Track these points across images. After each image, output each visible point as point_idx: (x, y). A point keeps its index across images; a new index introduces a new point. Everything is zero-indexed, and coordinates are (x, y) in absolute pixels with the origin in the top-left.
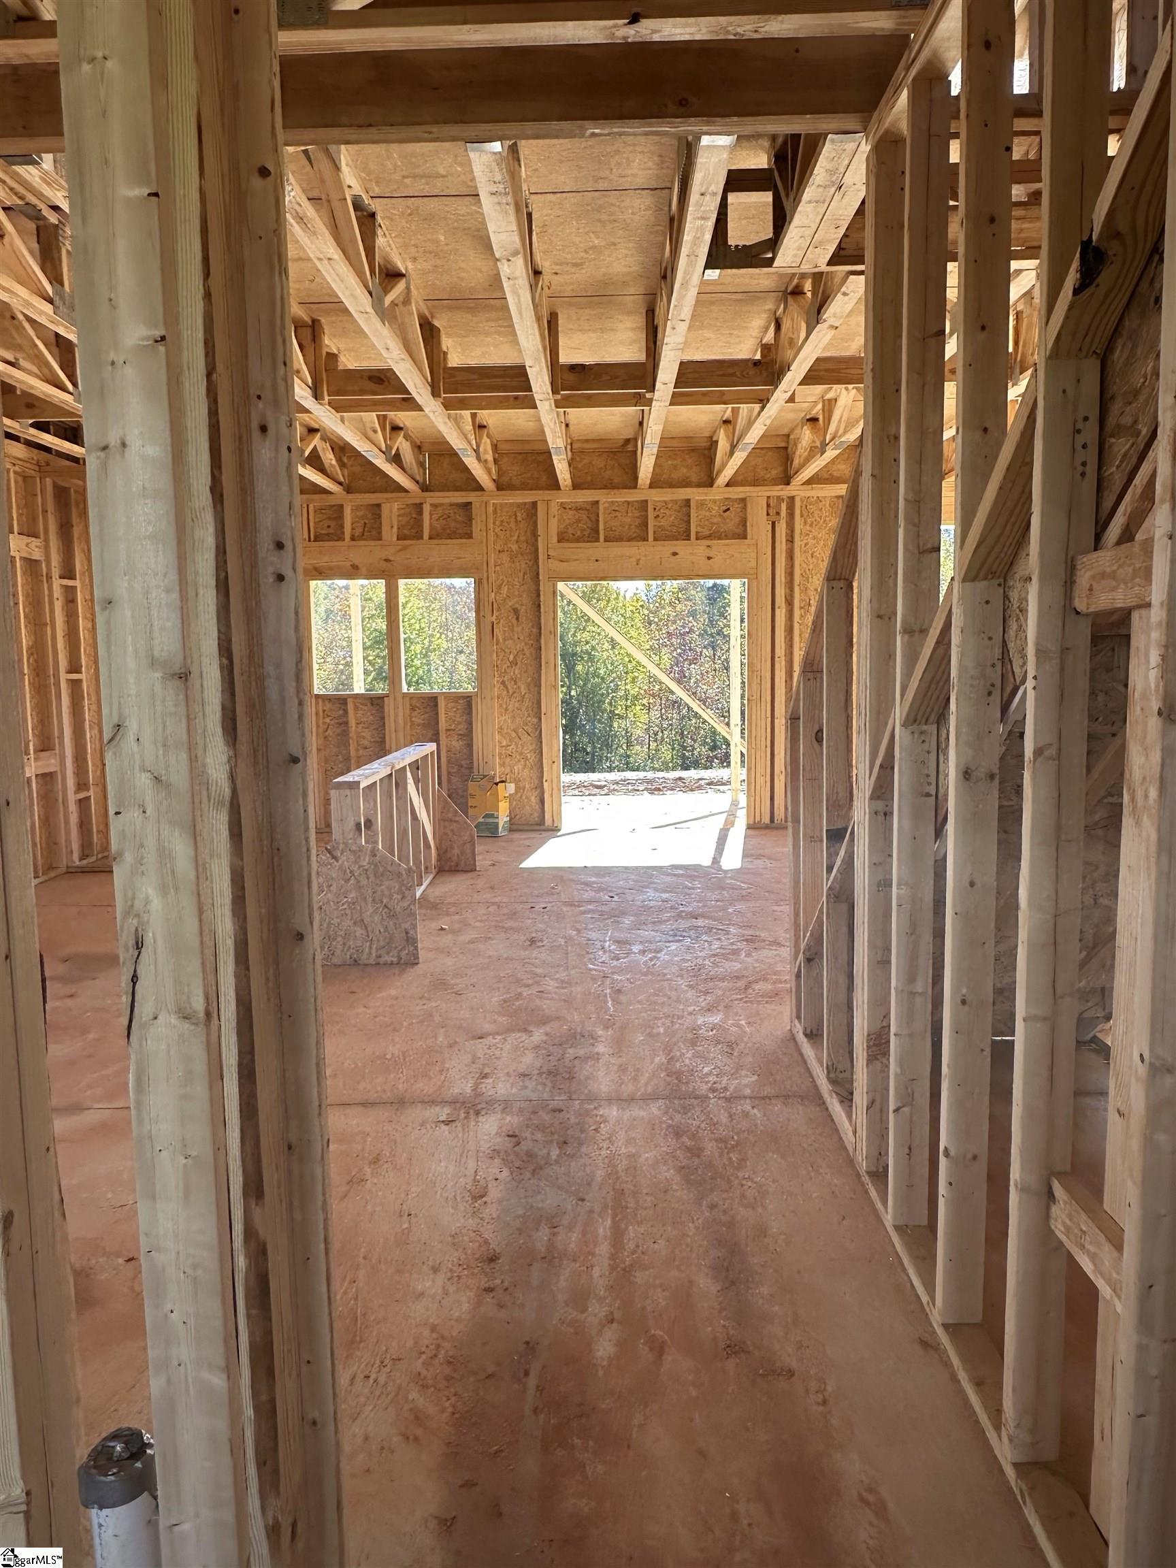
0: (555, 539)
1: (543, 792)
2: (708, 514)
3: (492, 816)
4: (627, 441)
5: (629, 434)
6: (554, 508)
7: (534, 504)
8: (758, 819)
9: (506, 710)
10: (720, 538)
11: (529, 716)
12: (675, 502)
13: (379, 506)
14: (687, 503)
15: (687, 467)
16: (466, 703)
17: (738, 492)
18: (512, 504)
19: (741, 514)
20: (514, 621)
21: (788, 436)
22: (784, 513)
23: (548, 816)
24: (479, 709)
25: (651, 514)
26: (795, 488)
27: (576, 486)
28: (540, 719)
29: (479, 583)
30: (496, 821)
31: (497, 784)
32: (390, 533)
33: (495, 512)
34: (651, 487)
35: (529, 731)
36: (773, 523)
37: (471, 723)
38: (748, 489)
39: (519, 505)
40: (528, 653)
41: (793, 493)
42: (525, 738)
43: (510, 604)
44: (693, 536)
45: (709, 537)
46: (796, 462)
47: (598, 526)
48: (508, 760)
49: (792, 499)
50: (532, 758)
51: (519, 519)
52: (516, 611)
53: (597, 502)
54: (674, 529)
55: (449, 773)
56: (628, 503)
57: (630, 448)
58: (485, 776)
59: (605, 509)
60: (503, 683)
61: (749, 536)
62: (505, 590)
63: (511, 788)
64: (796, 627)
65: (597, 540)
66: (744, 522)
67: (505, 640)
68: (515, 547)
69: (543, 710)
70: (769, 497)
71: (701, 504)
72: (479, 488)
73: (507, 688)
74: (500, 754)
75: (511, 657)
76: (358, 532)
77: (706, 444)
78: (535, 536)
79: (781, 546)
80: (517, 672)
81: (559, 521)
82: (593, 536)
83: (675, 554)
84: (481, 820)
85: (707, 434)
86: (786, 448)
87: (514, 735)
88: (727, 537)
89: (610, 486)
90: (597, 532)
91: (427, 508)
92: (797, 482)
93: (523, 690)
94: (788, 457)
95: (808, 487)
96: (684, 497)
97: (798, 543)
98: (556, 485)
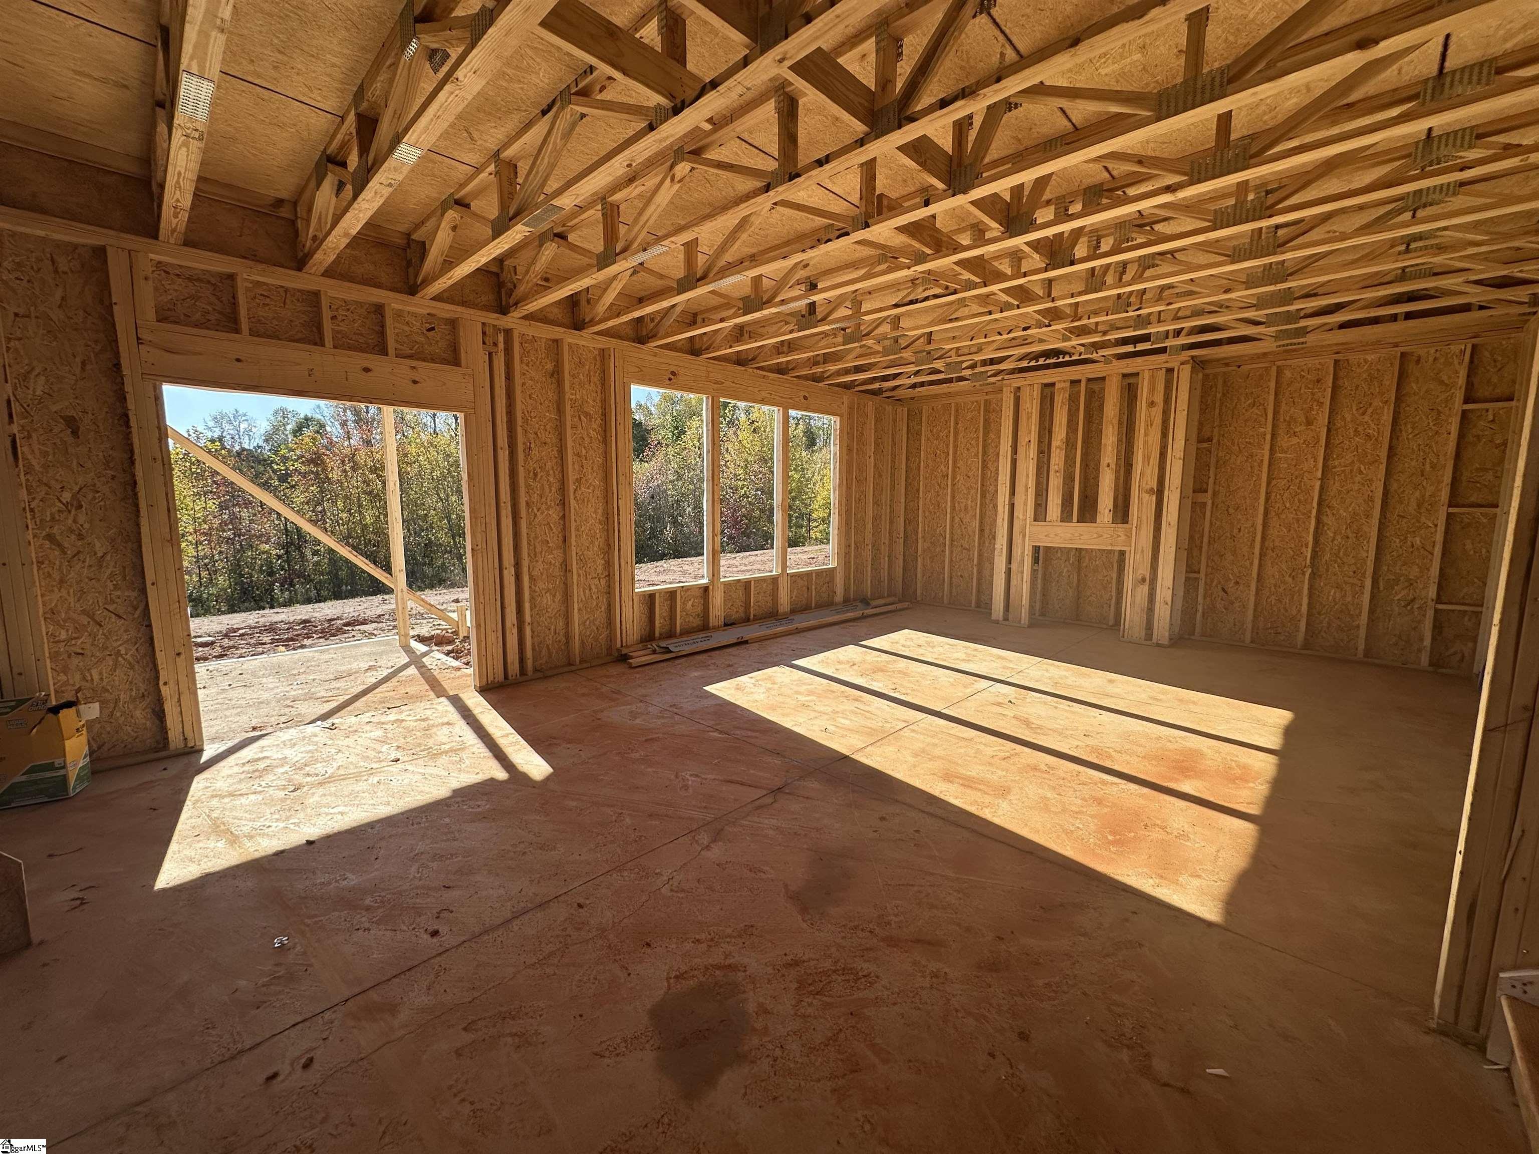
0: (151, 315)
1: (160, 701)
2: (407, 328)
3: (51, 767)
4: (285, 202)
5: (284, 188)
6: (145, 268)
7: (100, 251)
9: (62, 581)
10: (424, 360)
11: (116, 587)
12: (360, 304)
14: (379, 309)
15: (377, 264)
17: (446, 310)
18: (44, 239)
19: (449, 337)
20: (70, 439)
22: (501, 346)
25: (326, 314)
26: (512, 320)
27: (195, 241)
28: (143, 591)
30: (62, 772)
31: (55, 710)
34: (322, 275)
35: (121, 612)
36: (490, 354)
38: (459, 309)
39: (61, 245)
40: (104, 489)
41: (510, 326)
42: (111, 623)
43: (54, 408)
44: (391, 351)
45: (410, 357)
46: (522, 289)
47: (235, 312)
48: (75, 661)
49: (508, 332)
50: (130, 652)
51: (62, 268)
52: (70, 421)
53: (231, 276)
54: (363, 339)
56: (286, 290)
57: (285, 212)
58: (21, 702)
59: (248, 290)
60: (50, 537)
61: (463, 362)
62: (39, 386)
63: (92, 711)
64: (521, 470)
65: (237, 331)
66: (454, 348)
67: (46, 467)
68: (56, 314)
69: (150, 576)
70: (484, 324)
71: (399, 314)
73: (59, 545)
74: (54, 656)
75: (66, 496)
77: (400, 241)
79: (500, 381)
80: (82, 519)
81: (156, 289)
82: (231, 323)
83: (367, 370)
84: (20, 778)
85: (403, 228)
86: (497, 275)
87: (85, 620)
88: (433, 360)
89: (251, 256)
90: (235, 320)
92: (516, 314)
93: (100, 547)
94: (500, 285)
95: (527, 323)
96: (374, 300)
97: (518, 380)
98: (151, 230)
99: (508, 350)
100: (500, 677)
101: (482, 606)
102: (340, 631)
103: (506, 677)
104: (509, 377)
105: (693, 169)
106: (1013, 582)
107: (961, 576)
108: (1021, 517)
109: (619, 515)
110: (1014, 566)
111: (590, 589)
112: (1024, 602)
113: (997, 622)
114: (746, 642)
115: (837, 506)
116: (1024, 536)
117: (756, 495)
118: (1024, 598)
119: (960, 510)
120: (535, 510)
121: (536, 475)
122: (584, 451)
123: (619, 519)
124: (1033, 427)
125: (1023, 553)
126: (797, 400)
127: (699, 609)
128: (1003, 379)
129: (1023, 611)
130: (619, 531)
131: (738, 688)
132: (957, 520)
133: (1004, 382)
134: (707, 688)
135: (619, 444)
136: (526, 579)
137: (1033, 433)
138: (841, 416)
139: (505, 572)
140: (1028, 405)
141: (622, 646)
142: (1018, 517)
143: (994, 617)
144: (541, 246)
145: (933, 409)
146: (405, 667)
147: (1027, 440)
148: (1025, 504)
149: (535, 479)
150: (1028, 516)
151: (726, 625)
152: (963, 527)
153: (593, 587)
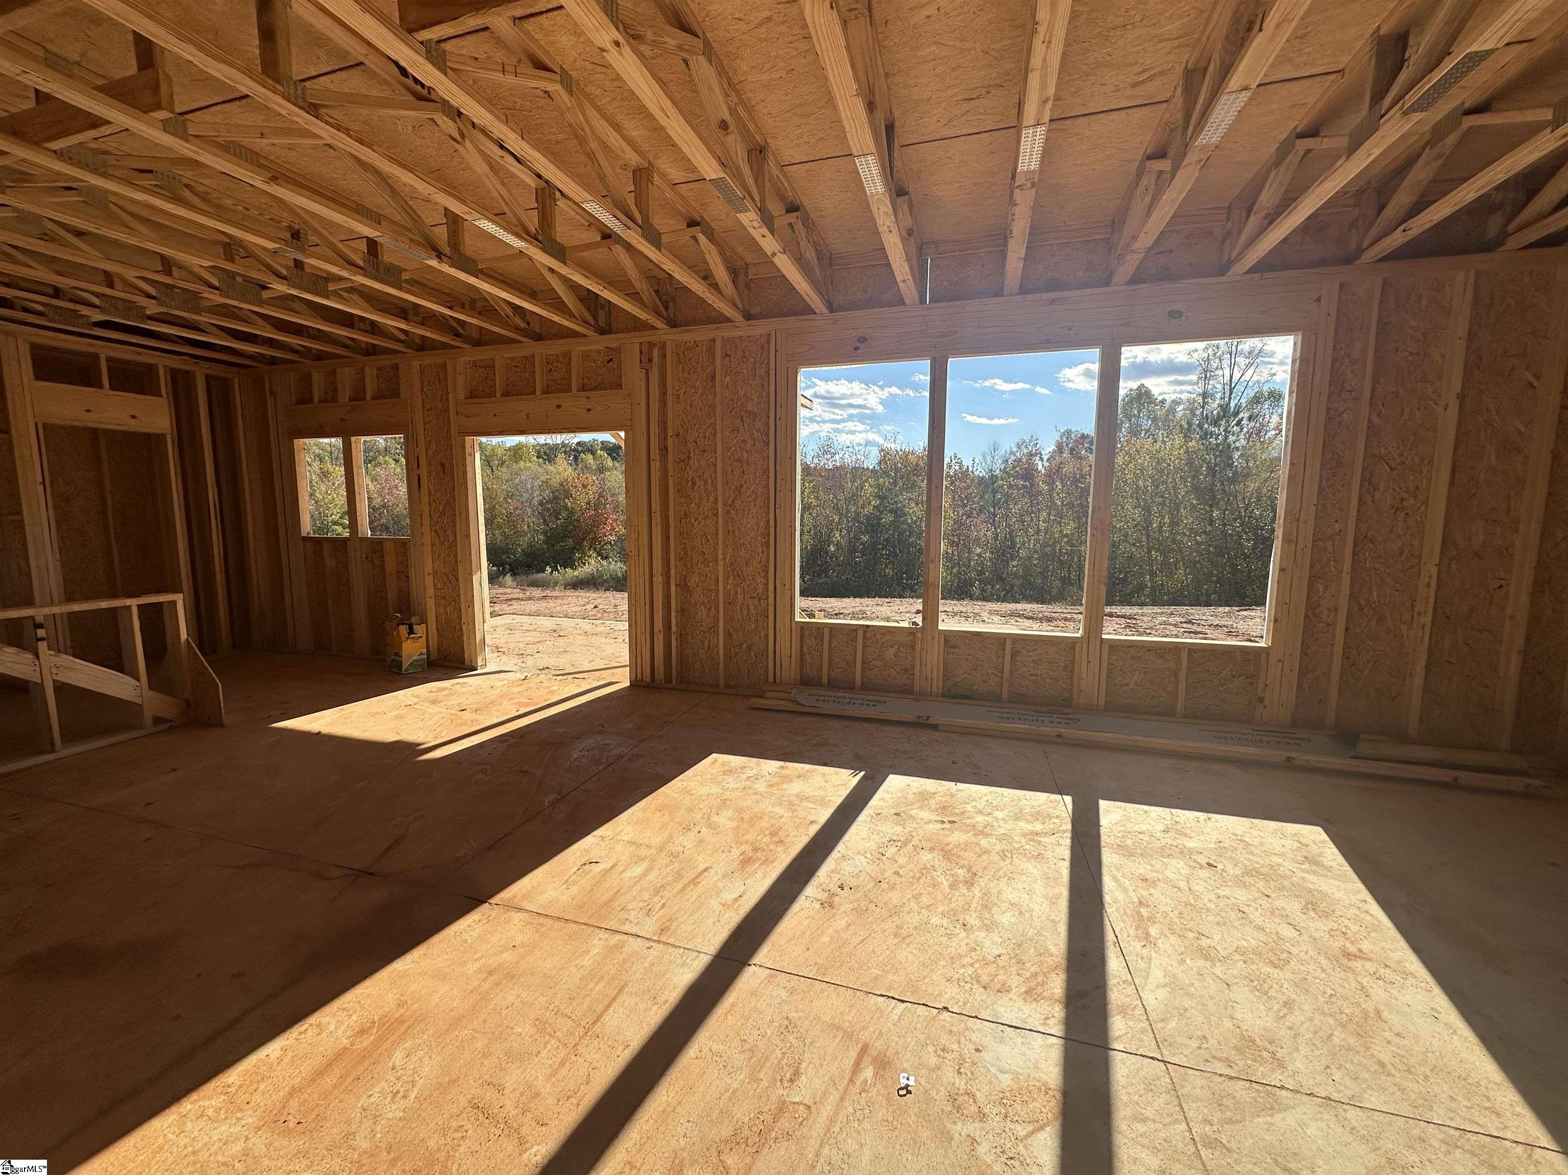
0: (463, 396)
2: (594, 365)
6: (460, 366)
8: (639, 676)
9: (439, 556)
10: (600, 390)
14: (571, 355)
16: (404, 549)
18: (435, 365)
22: (656, 360)
23: (467, 655)
24: (412, 556)
25: (539, 368)
26: (665, 333)
28: (459, 565)
29: (406, 438)
33: (422, 372)
36: (647, 371)
39: (441, 366)
41: (664, 339)
43: (438, 458)
44: (574, 388)
45: (593, 389)
47: (496, 382)
48: (442, 602)
49: (662, 345)
51: (441, 378)
53: (494, 358)
59: (504, 364)
60: (436, 531)
61: (624, 385)
65: (495, 396)
67: (435, 491)
68: (439, 405)
69: (459, 558)
70: (640, 344)
71: (588, 355)
73: (439, 536)
74: (436, 596)
75: (441, 508)
79: (655, 396)
80: (445, 521)
81: (471, 378)
87: (445, 578)
88: (603, 388)
90: (495, 389)
91: (368, 371)
97: (671, 392)
99: (662, 362)
100: (648, 678)
101: (634, 606)
103: (653, 679)
104: (663, 389)
109: (775, 528)
111: (749, 609)
120: (693, 520)
121: (694, 484)
122: (745, 455)
123: (775, 533)
130: (775, 547)
135: (778, 444)
136: (673, 589)
139: (655, 579)
141: (774, 682)
149: (693, 488)
153: (752, 607)
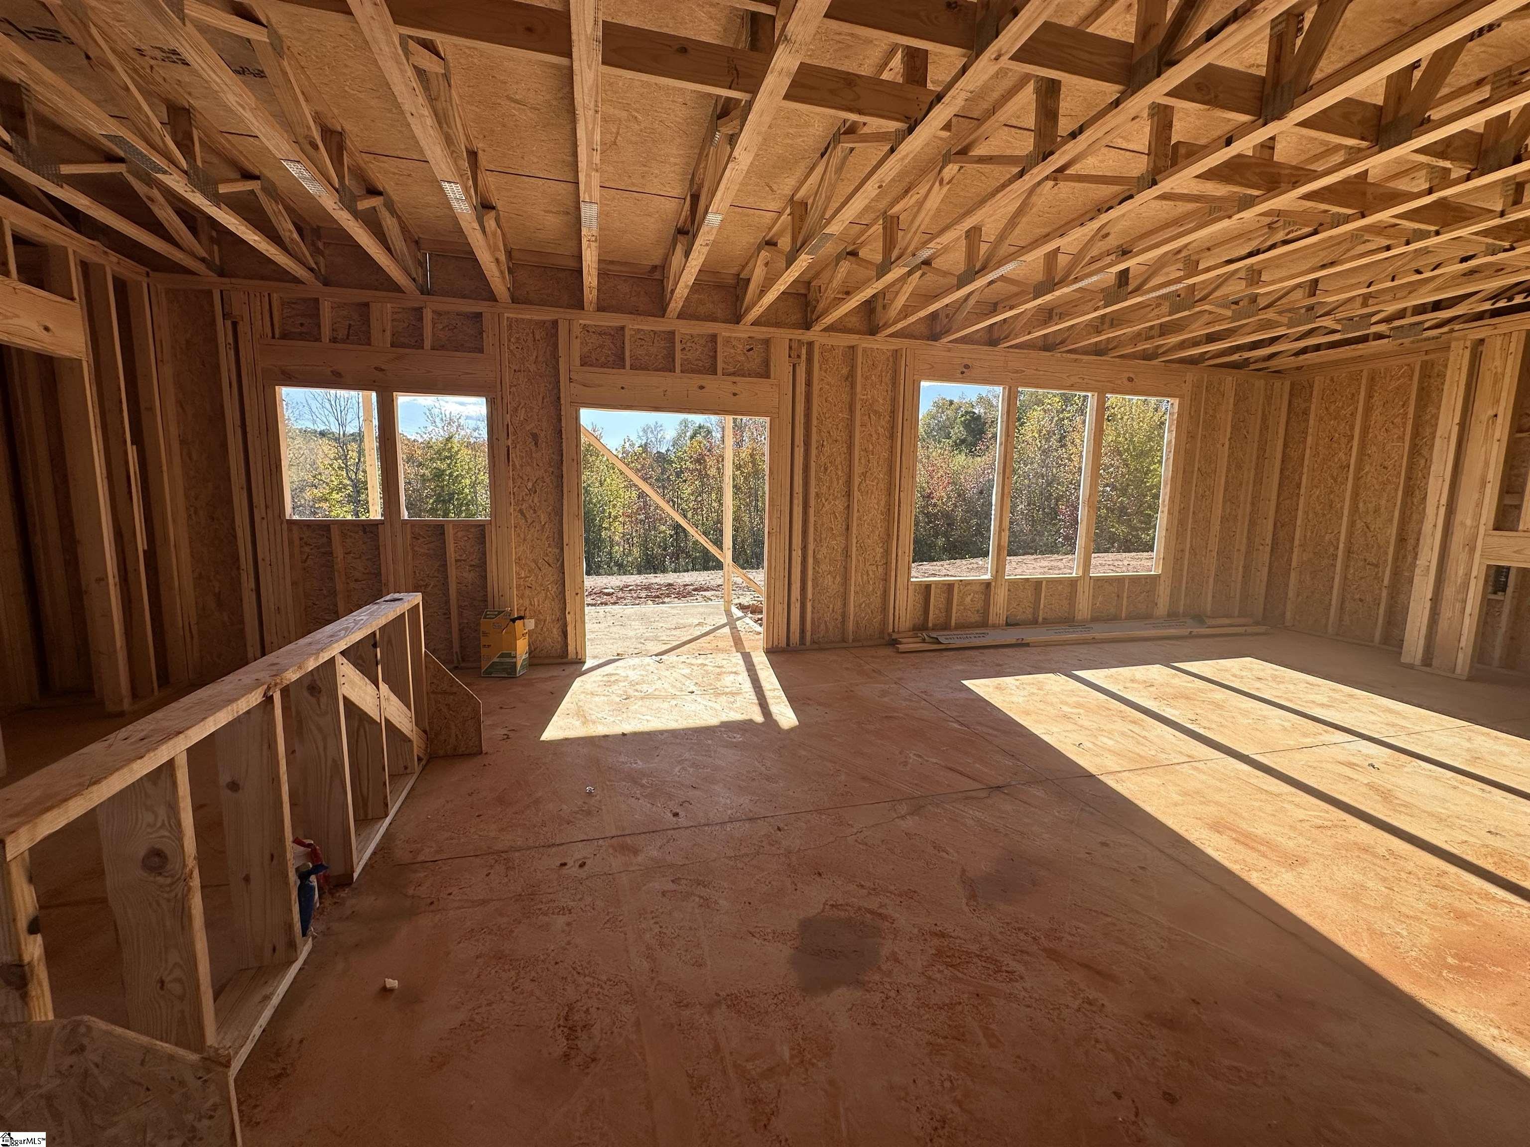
0: (578, 362)
1: (565, 625)
2: (732, 351)
3: (509, 656)
4: (655, 267)
5: (655, 259)
6: (577, 330)
7: (555, 323)
8: (776, 643)
9: (525, 540)
10: (743, 376)
11: (549, 546)
12: (702, 336)
13: (367, 305)
14: (713, 338)
15: (713, 302)
16: (480, 532)
17: (762, 332)
18: (530, 321)
19: (763, 354)
20: (534, 448)
21: (809, 283)
22: (804, 357)
23: (571, 648)
24: (493, 540)
25: (678, 347)
26: (814, 334)
27: (600, 308)
28: (562, 549)
29: (492, 405)
30: (514, 660)
31: (514, 620)
32: (382, 336)
33: (510, 327)
34: (678, 318)
35: (551, 562)
36: (794, 366)
37: (484, 554)
38: (772, 330)
39: (537, 323)
40: (548, 480)
41: (812, 339)
42: (546, 569)
43: (528, 428)
44: (719, 371)
45: (733, 374)
46: (821, 306)
47: (623, 353)
48: (527, 592)
49: (810, 344)
50: (553, 589)
51: (537, 337)
52: (535, 437)
53: (622, 328)
54: (701, 364)
55: (459, 607)
56: (655, 333)
57: (657, 275)
58: (500, 613)
59: (632, 336)
60: (521, 511)
61: (772, 376)
62: (522, 414)
63: (531, 624)
64: (813, 464)
65: (624, 367)
66: (766, 363)
67: (522, 466)
68: (533, 368)
69: (566, 540)
70: (790, 340)
71: (728, 341)
72: (492, 297)
73: (525, 517)
74: (518, 587)
75: (530, 485)
76: (342, 334)
77: (731, 281)
78: (555, 357)
79: (801, 388)
80: (536, 500)
81: (582, 343)
82: (619, 362)
83: (702, 387)
84: (496, 660)
85: (734, 271)
86: (805, 295)
87: (533, 565)
88: (750, 376)
89: (635, 311)
90: (623, 359)
91: (428, 315)
92: (817, 328)
93: (543, 518)
94: (807, 304)
95: (827, 334)
96: (711, 332)
97: (816, 387)
98: (579, 305)
99: (810, 360)
100: (783, 644)
101: (773, 581)
102: (689, 594)
103: (788, 644)
104: (809, 384)
105: (961, 167)
106: (1447, 612)
107: (1361, 600)
108: (1469, 522)
109: (899, 506)
110: (1449, 592)
111: (868, 575)
112: (1463, 644)
113: (1411, 667)
114: (1027, 645)
115: (1167, 502)
116: (1472, 550)
117: (1103, 492)
118: (1464, 639)
119: (1367, 512)
120: (824, 500)
121: (826, 469)
122: (871, 447)
123: (899, 511)
124: (1504, 394)
125: (1468, 575)
126: (1119, 382)
127: (979, 605)
128: (1452, 331)
129: (1461, 655)
130: (898, 522)
131: (998, 688)
132: (1359, 524)
133: (1455, 334)
134: (965, 682)
135: (905, 440)
136: (810, 561)
137: (1503, 403)
138: (1181, 397)
139: (794, 553)
140: (1498, 363)
141: (894, 631)
142: (1463, 524)
143: (1405, 659)
144: (837, 265)
145: (1332, 380)
146: (724, 626)
147: (1491, 413)
148: (1479, 504)
149: (825, 473)
150: (1483, 521)
151: (1007, 624)
152: (1369, 535)
153: (870, 573)
